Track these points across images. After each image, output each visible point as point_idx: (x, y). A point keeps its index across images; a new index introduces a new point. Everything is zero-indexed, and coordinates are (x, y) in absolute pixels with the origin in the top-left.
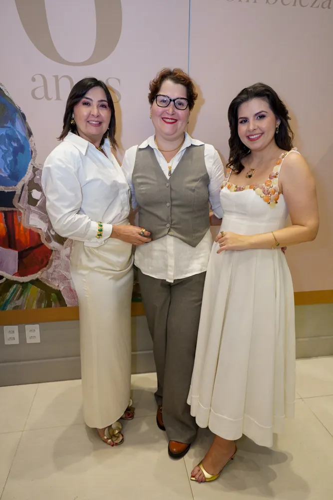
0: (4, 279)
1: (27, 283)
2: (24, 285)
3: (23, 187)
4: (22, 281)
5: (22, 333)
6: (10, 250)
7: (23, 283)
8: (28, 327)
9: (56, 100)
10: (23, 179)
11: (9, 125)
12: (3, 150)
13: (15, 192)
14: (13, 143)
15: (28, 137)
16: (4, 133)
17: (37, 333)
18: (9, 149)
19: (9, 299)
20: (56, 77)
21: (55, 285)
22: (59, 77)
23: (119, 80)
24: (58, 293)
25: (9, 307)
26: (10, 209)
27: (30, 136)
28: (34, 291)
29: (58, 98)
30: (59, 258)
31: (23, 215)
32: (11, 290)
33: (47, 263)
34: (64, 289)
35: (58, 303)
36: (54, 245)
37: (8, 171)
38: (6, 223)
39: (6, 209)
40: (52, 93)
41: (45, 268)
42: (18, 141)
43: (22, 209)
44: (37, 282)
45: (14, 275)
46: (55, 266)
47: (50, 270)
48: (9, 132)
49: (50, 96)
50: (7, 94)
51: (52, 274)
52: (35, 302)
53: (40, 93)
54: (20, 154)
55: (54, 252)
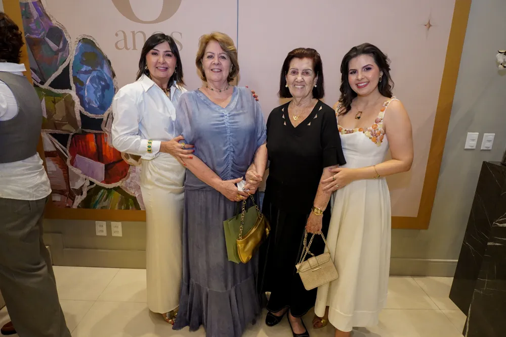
0: (95, 185)
1: (111, 189)
2: (109, 190)
3: (108, 116)
4: (107, 187)
5: (109, 228)
6: (99, 163)
7: (108, 189)
8: (113, 224)
9: (133, 49)
10: (109, 109)
11: (99, 68)
12: (94, 87)
13: (102, 120)
14: (101, 82)
15: (112, 78)
16: (95, 75)
17: (120, 229)
18: (99, 87)
19: (98, 201)
20: (133, 33)
21: (132, 192)
22: (135, 32)
23: (181, 34)
24: (134, 199)
25: (98, 206)
26: (99, 132)
27: (114, 77)
28: (116, 196)
29: (135, 48)
30: (134, 171)
31: (108, 137)
32: (100, 193)
33: (127, 174)
34: (138, 196)
35: (134, 206)
36: (131, 161)
37: (98, 103)
38: (96, 142)
39: (97, 132)
40: (130, 45)
41: (124, 179)
42: (105, 80)
43: (108, 132)
44: (118, 189)
45: (101, 182)
46: (132, 178)
47: (128, 181)
48: (99, 74)
49: (128, 47)
50: (97, 46)
51: (129, 184)
52: (117, 204)
53: (121, 44)
54: (106, 91)
55: (131, 167)
